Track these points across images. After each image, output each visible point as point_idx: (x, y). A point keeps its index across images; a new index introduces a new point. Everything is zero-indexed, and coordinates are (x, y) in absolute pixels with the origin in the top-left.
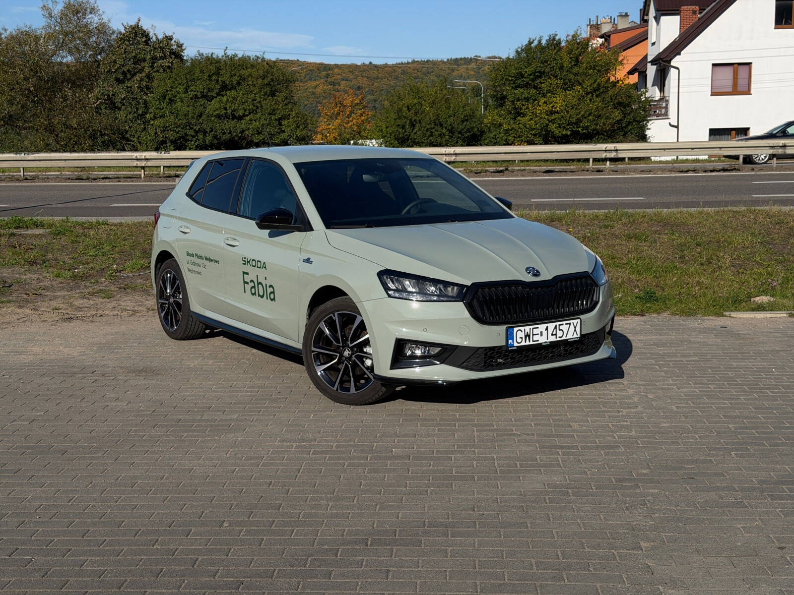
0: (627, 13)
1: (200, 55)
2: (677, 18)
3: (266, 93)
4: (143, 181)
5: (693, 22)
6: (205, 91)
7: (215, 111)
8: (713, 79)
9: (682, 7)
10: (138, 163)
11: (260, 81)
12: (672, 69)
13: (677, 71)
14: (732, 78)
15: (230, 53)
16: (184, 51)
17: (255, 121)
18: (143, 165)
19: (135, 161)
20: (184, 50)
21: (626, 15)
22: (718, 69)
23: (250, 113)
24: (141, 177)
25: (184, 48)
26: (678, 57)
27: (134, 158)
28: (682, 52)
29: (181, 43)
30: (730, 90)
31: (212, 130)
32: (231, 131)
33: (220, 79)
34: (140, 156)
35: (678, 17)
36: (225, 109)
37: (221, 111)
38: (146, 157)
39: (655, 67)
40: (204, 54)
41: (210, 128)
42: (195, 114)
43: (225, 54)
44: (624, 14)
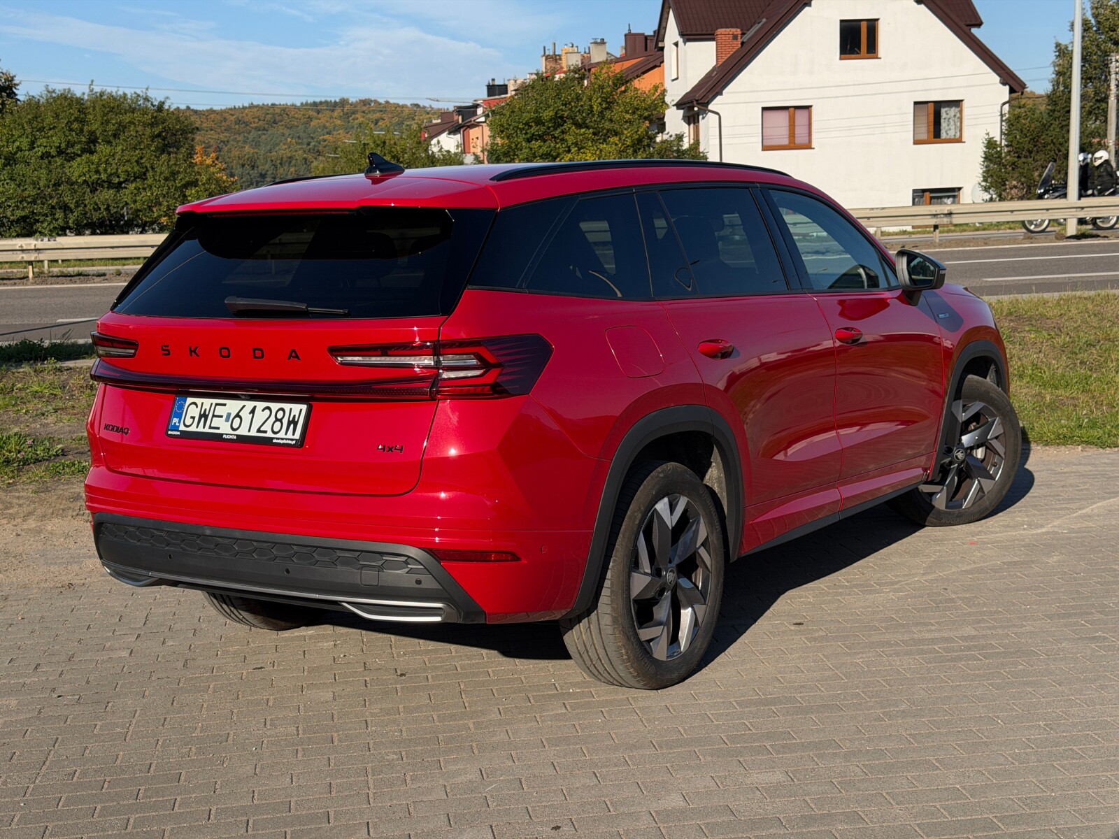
0: (603, 39)
1: (48, 92)
2: (712, 45)
3: (157, 148)
4: (32, 284)
5: (735, 50)
6: (63, 146)
7: (80, 176)
8: (764, 126)
9: (719, 30)
10: (24, 255)
11: (148, 131)
12: (710, 114)
13: (717, 116)
14: (787, 125)
15: (97, 89)
16: (17, 87)
17: (144, 189)
18: (33, 259)
19: (19, 252)
20: (18, 85)
21: (603, 42)
22: (767, 114)
23: (136, 178)
24: (27, 277)
25: (16, 81)
26: (719, 97)
27: (18, 248)
28: (724, 92)
29: (11, 75)
30: (786, 142)
31: (77, 206)
32: (108, 206)
33: (85, 128)
34: (26, 245)
35: (714, 43)
36: (97, 172)
37: (90, 177)
38: (37, 247)
39: (681, 112)
40: (57, 91)
41: (77, 202)
42: (50, 181)
43: (92, 91)
44: (599, 41)
